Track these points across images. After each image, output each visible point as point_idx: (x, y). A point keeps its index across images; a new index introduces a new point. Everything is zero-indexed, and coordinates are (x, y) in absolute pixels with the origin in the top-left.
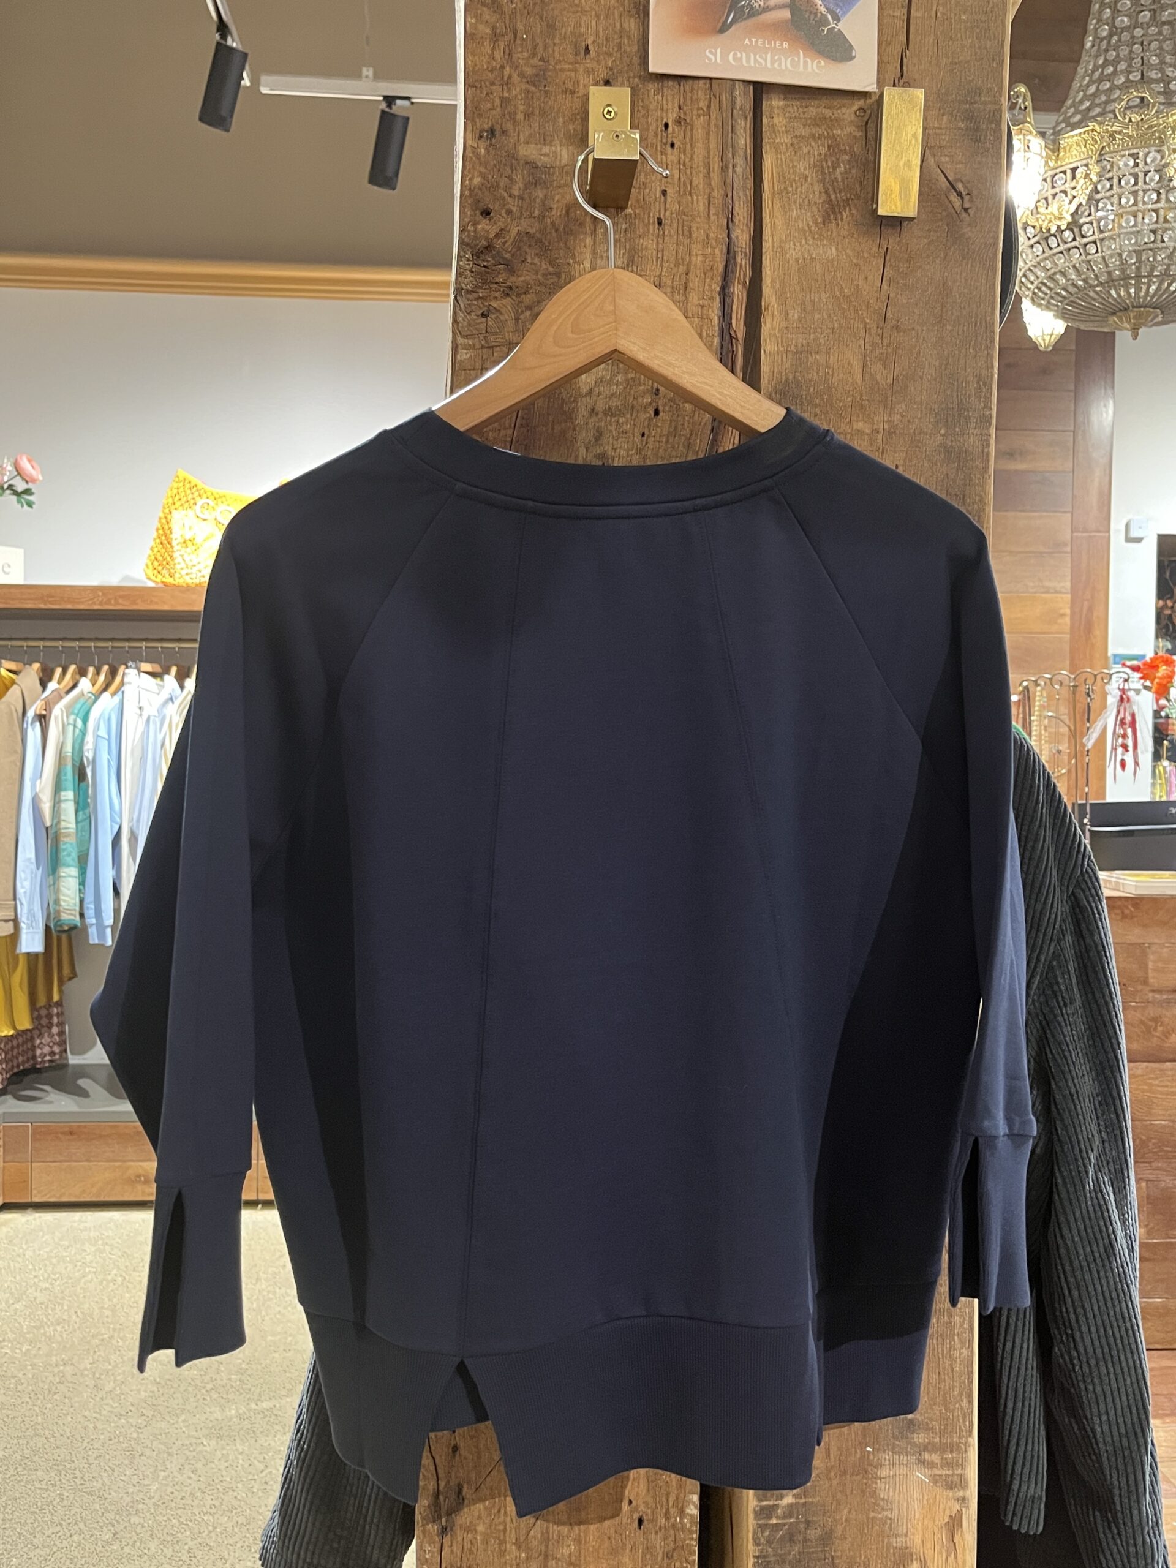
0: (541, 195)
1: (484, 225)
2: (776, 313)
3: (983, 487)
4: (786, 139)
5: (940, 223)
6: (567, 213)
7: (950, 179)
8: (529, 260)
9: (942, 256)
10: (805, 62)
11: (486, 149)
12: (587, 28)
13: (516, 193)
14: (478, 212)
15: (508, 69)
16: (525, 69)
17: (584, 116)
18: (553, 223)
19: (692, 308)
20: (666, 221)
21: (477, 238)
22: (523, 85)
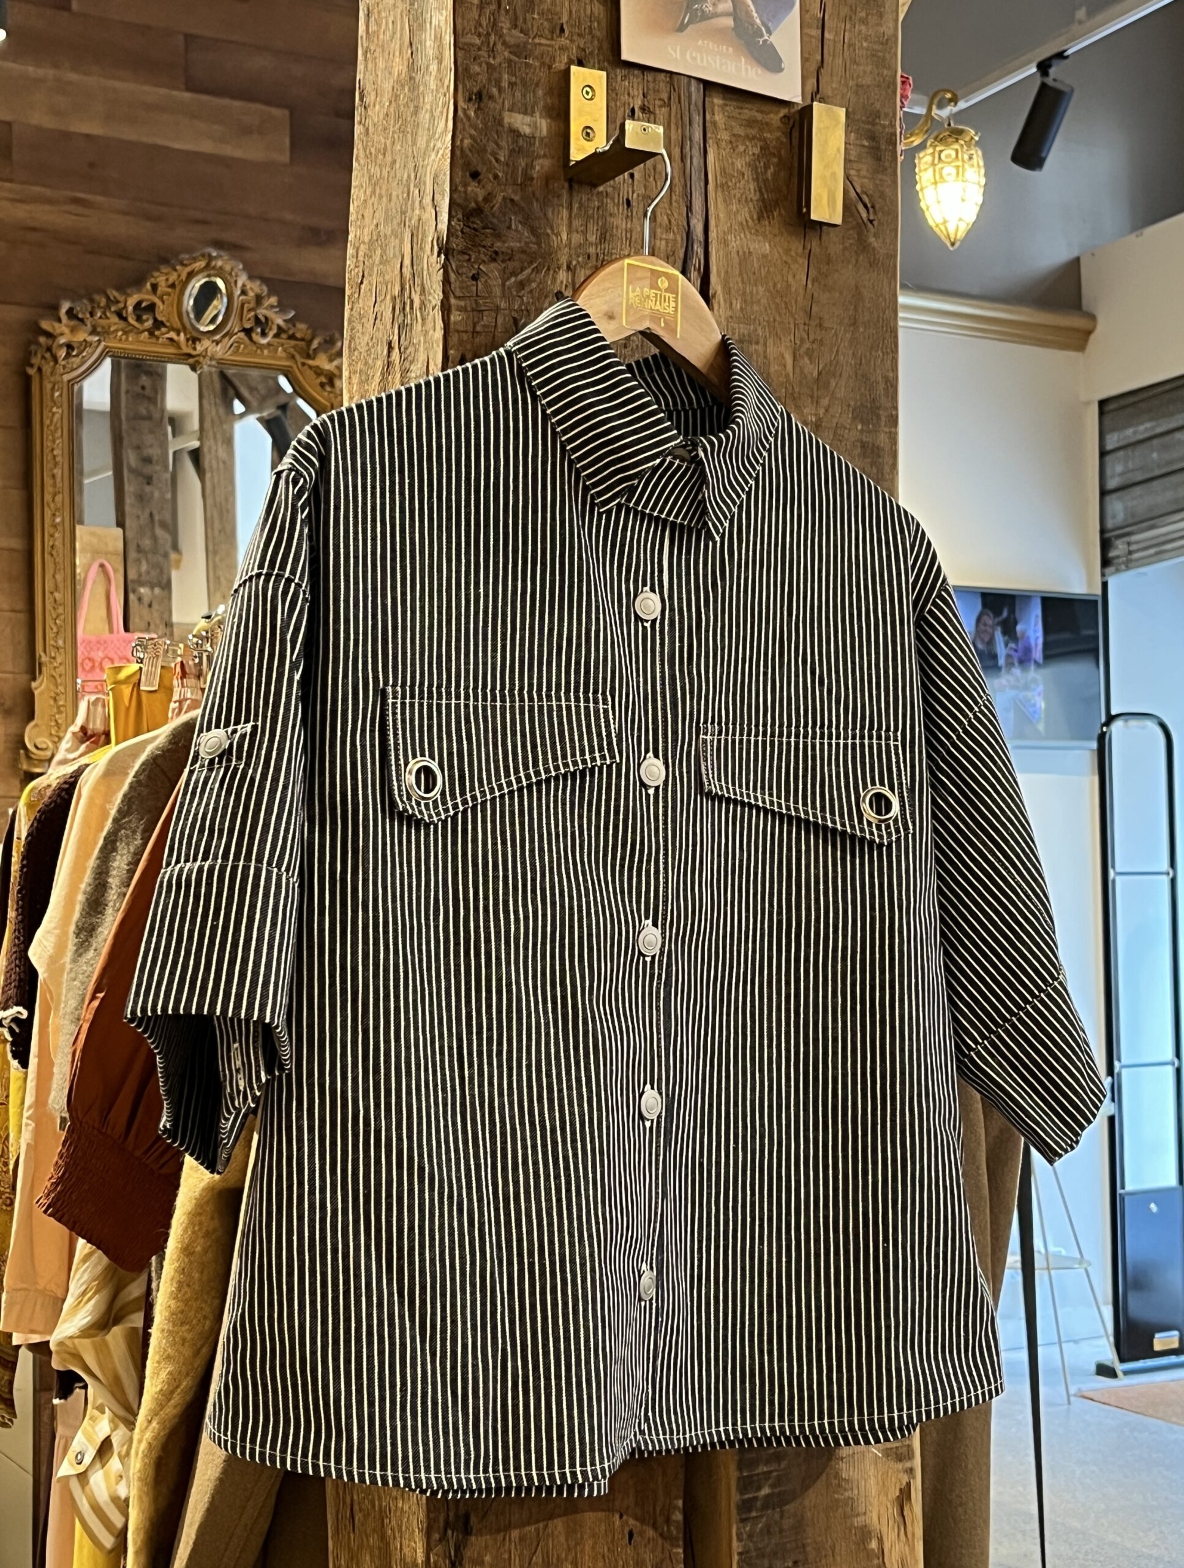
0: (523, 164)
1: (473, 188)
4: (725, 136)
5: (851, 232)
6: (547, 184)
7: (859, 190)
8: (513, 227)
9: (854, 261)
10: (746, 69)
11: (476, 113)
12: (561, 8)
13: (502, 159)
14: (468, 174)
15: (493, 38)
16: (508, 39)
17: (560, 91)
18: (534, 193)
20: (634, 203)
21: (466, 199)
22: (506, 54)
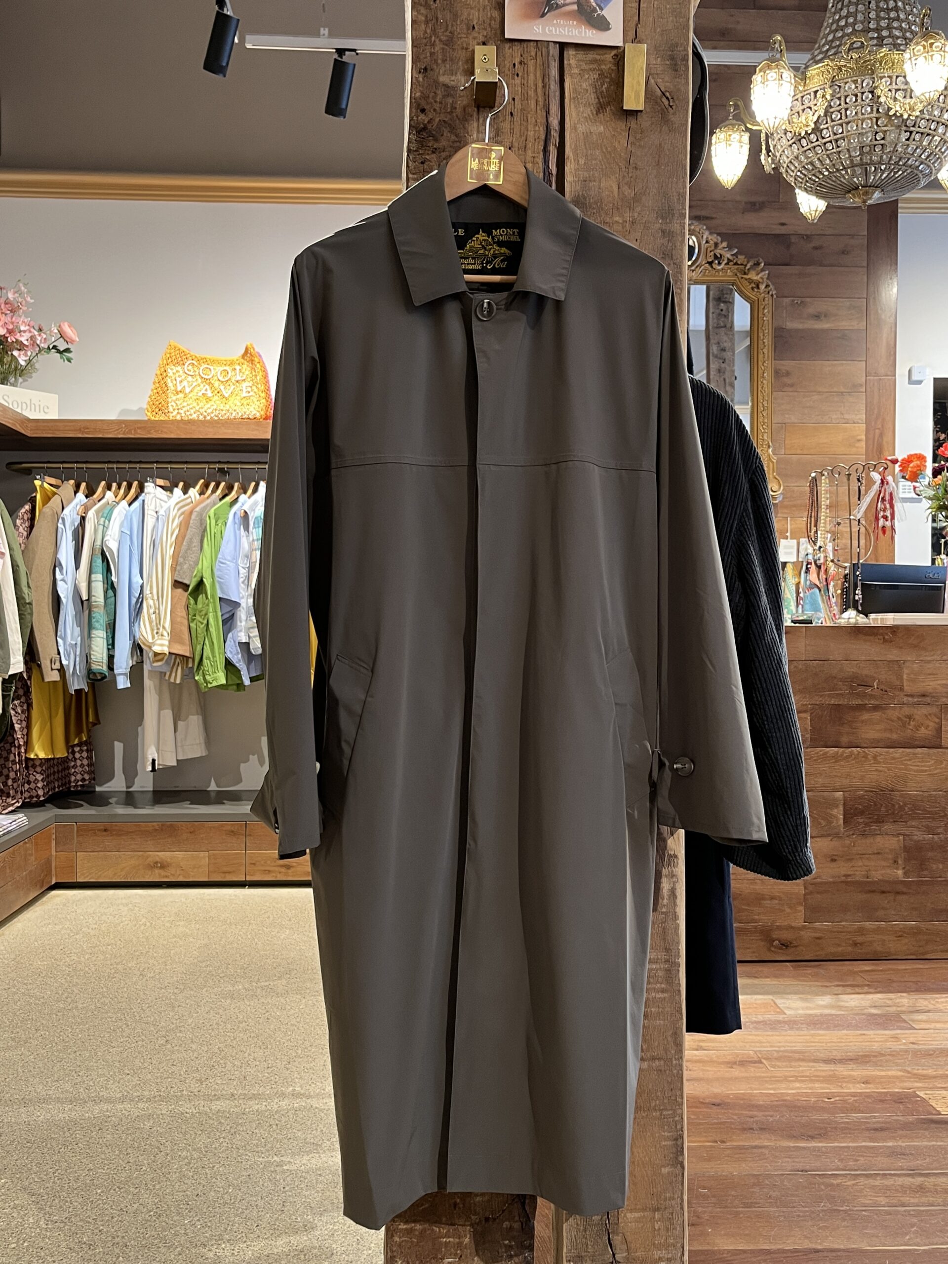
0: (451, 101)
1: (422, 117)
2: (573, 161)
3: (682, 250)
4: (576, 71)
5: (658, 113)
6: (464, 110)
7: (663, 89)
8: (445, 134)
9: (659, 130)
10: (585, 32)
11: (423, 79)
12: (473, 15)
13: (438, 100)
14: (420, 111)
15: (433, 38)
16: (442, 37)
17: (471, 61)
18: (457, 116)
19: (529, 159)
20: (515, 114)
21: (417, 123)
22: (442, 46)
